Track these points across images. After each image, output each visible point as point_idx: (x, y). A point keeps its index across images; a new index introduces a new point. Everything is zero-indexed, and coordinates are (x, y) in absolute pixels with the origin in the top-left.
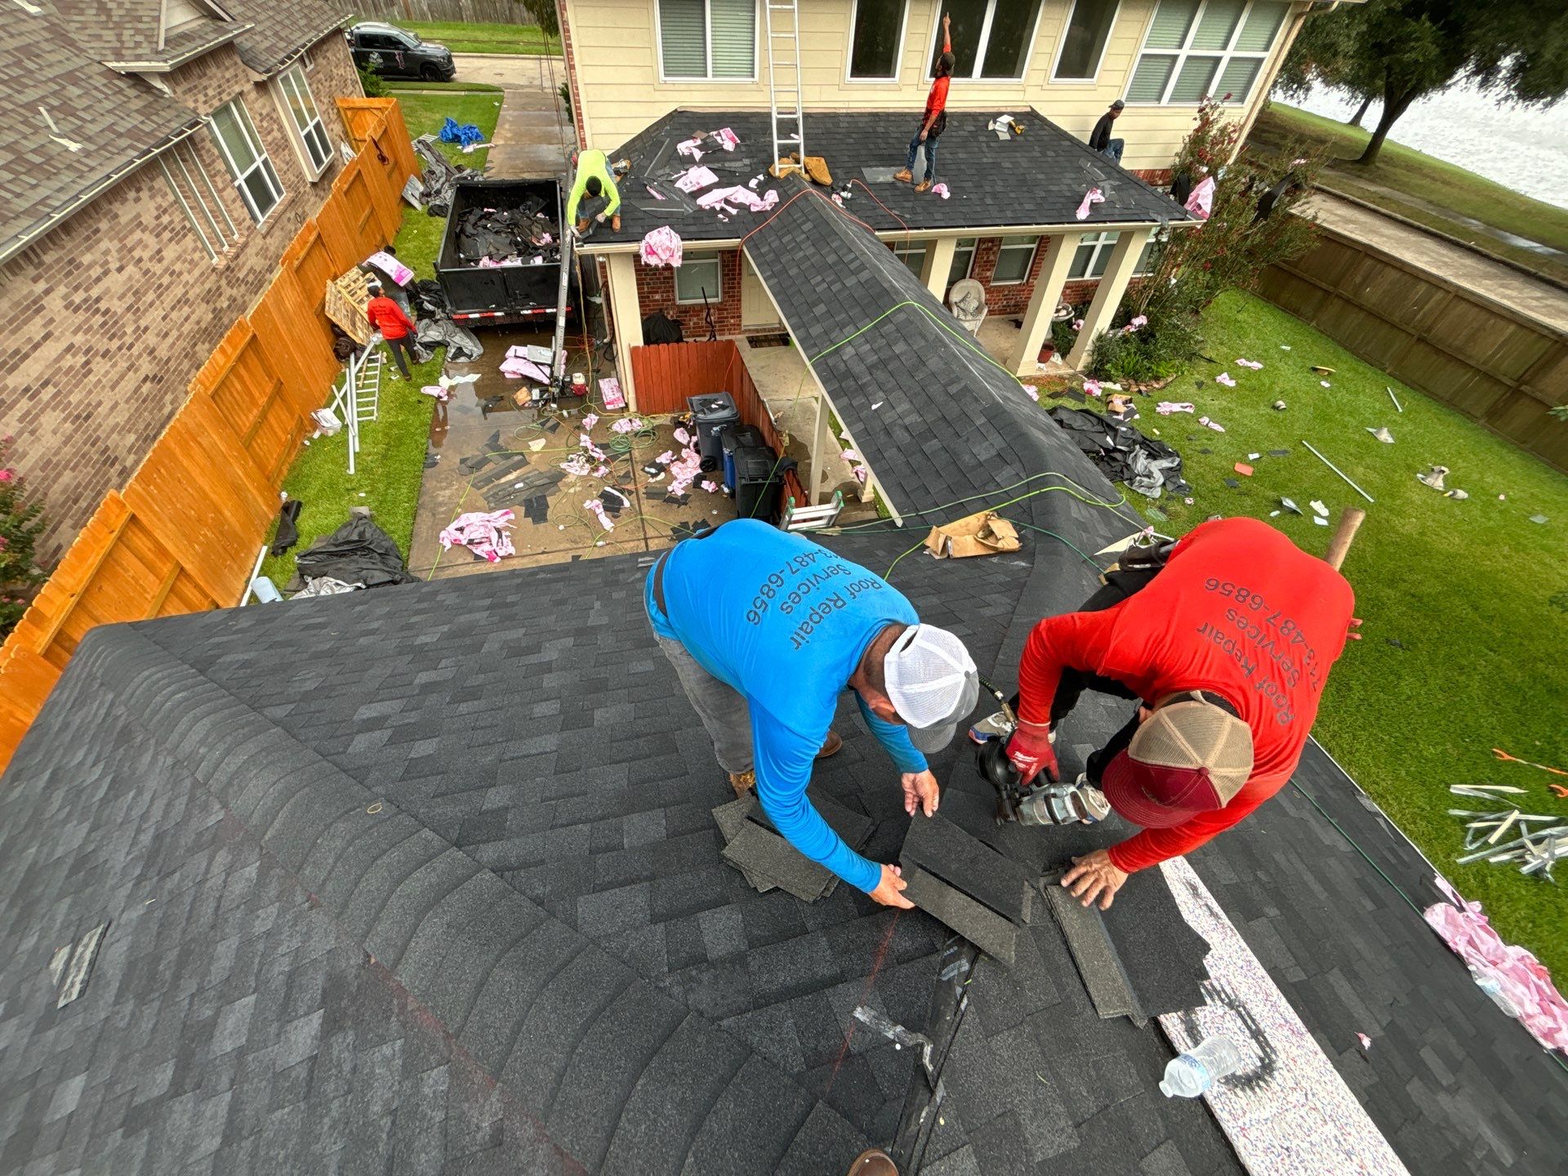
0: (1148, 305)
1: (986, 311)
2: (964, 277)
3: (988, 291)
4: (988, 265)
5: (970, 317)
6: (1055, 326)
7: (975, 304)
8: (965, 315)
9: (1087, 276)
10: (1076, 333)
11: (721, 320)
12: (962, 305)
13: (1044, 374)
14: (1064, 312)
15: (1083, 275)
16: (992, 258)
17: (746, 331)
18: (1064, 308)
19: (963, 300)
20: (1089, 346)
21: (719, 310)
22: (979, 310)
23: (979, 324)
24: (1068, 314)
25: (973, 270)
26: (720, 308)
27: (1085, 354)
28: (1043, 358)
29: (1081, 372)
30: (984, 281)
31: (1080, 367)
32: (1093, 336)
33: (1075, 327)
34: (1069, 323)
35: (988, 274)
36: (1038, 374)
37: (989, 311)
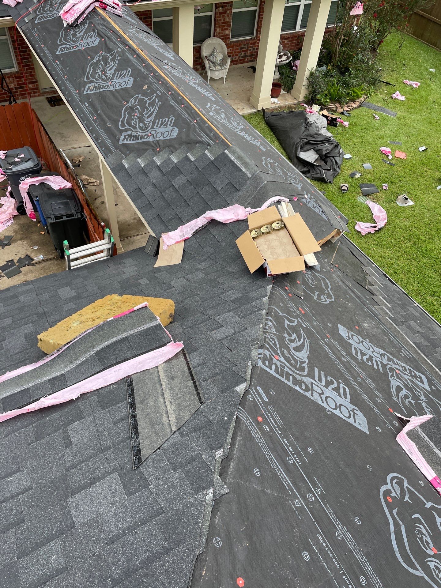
0: (342, 46)
1: (229, 61)
2: (210, 36)
3: (229, 46)
4: (225, 25)
5: (218, 68)
6: (280, 68)
7: (220, 57)
8: (215, 66)
9: (298, 29)
10: (295, 72)
11: (20, 86)
12: (211, 58)
13: (277, 105)
14: (284, 58)
15: (295, 29)
16: (227, 19)
17: (45, 93)
18: (284, 55)
19: (212, 54)
20: (305, 82)
21: (17, 78)
22: (223, 61)
23: (226, 71)
24: (288, 58)
25: (215, 30)
26: (17, 76)
27: (303, 88)
28: (275, 93)
29: (303, 102)
30: (224, 38)
31: (301, 98)
32: (307, 73)
33: (294, 68)
34: (289, 65)
35: (227, 32)
36: (273, 106)
37: (232, 62)
